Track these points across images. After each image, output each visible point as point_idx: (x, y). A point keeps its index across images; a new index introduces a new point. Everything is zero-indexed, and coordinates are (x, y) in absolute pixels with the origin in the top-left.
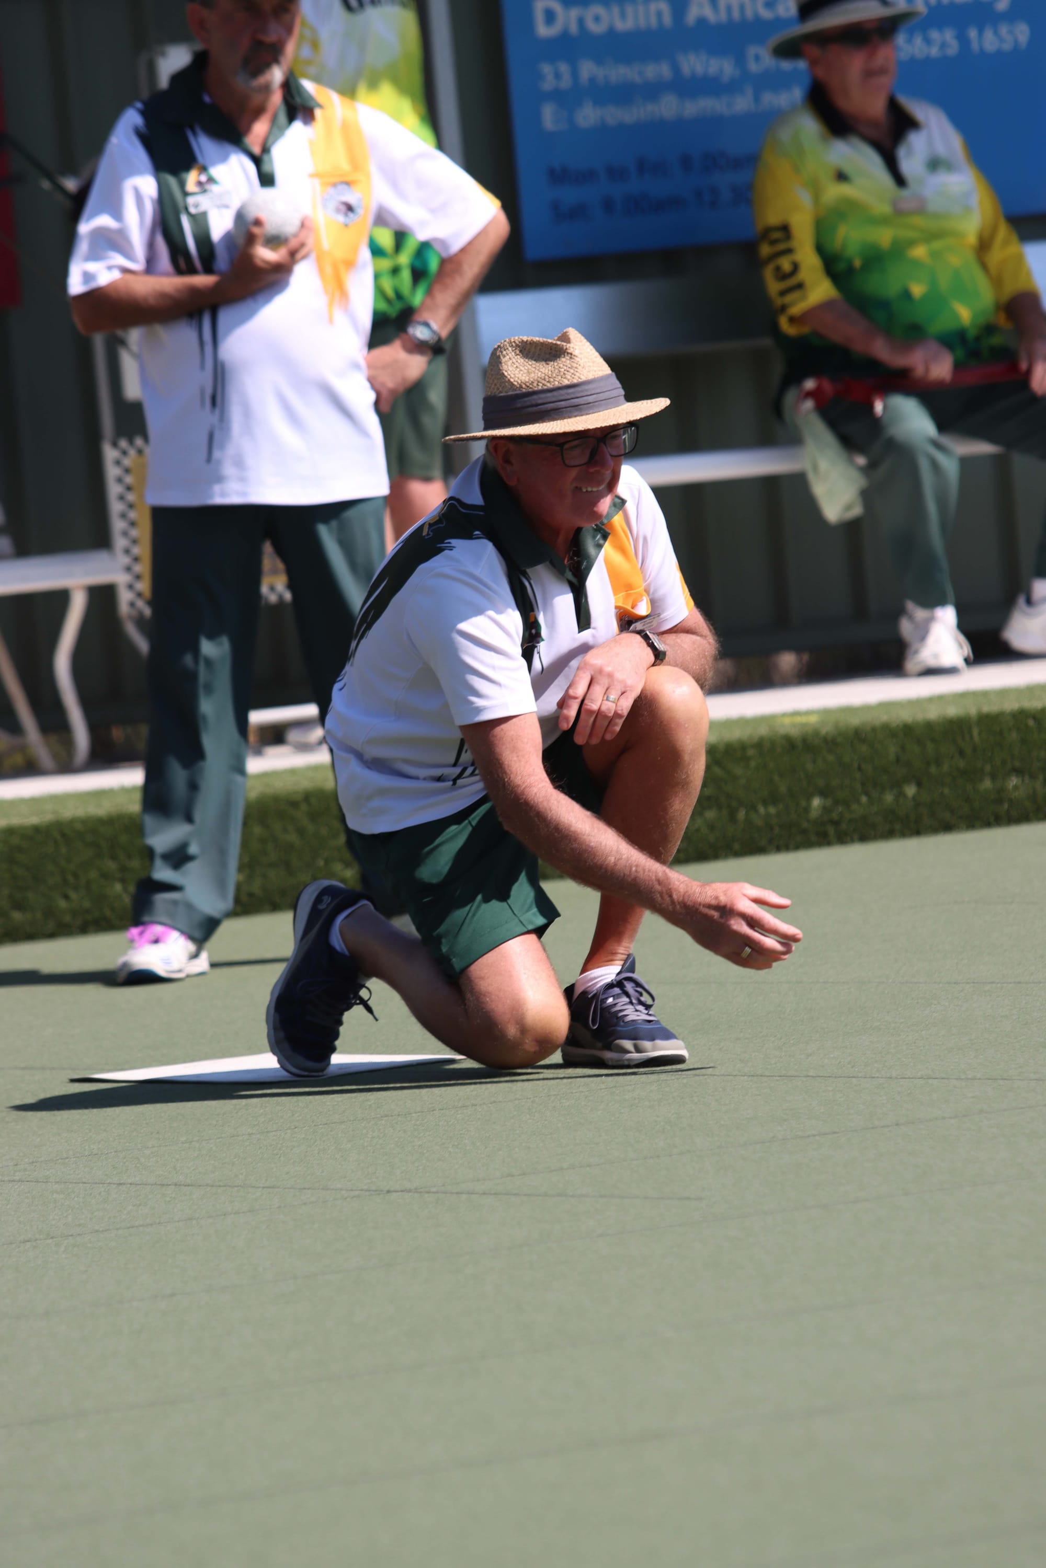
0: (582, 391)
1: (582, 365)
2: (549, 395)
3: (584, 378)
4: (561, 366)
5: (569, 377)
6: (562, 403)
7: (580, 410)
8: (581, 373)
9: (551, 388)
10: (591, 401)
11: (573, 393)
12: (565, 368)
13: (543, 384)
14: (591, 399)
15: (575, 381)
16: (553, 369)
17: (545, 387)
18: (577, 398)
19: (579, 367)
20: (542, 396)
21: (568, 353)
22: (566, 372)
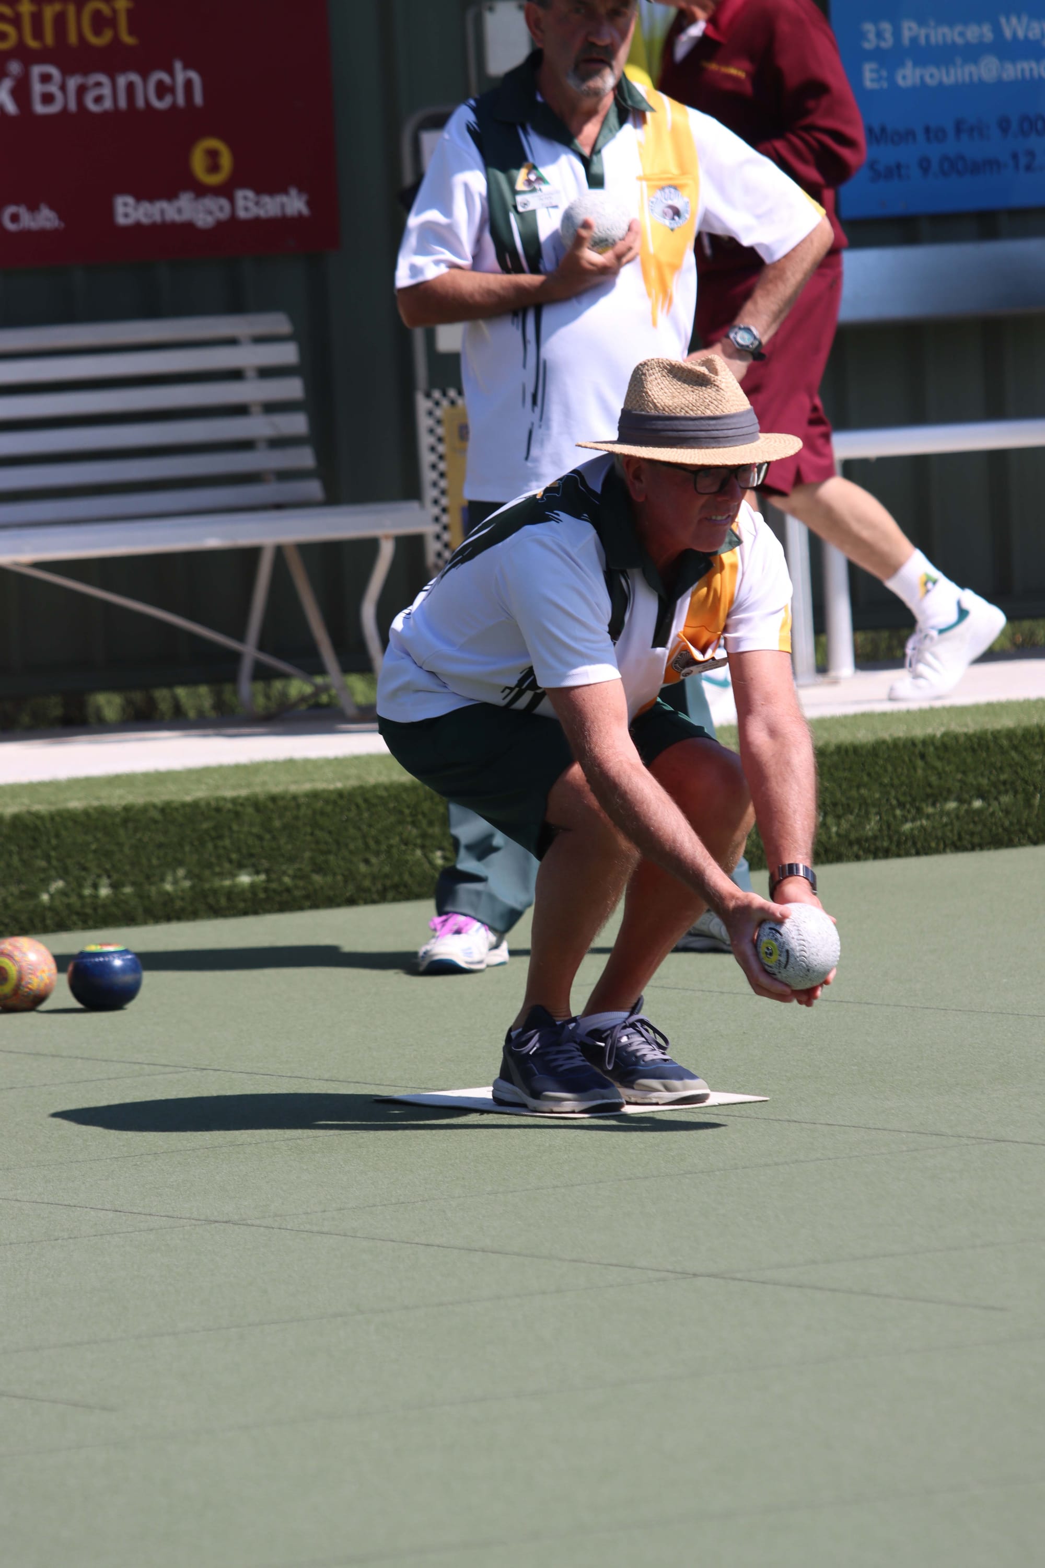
0: (724, 424)
1: (727, 399)
2: (691, 423)
3: (726, 412)
4: (706, 396)
5: (712, 409)
6: (703, 433)
7: (719, 442)
8: (725, 406)
9: (694, 417)
10: (731, 435)
11: (714, 425)
12: (710, 399)
13: (687, 412)
14: (730, 433)
15: (718, 413)
16: (698, 398)
17: (688, 415)
18: (717, 430)
19: (723, 401)
20: (684, 422)
21: (715, 385)
22: (710, 403)
